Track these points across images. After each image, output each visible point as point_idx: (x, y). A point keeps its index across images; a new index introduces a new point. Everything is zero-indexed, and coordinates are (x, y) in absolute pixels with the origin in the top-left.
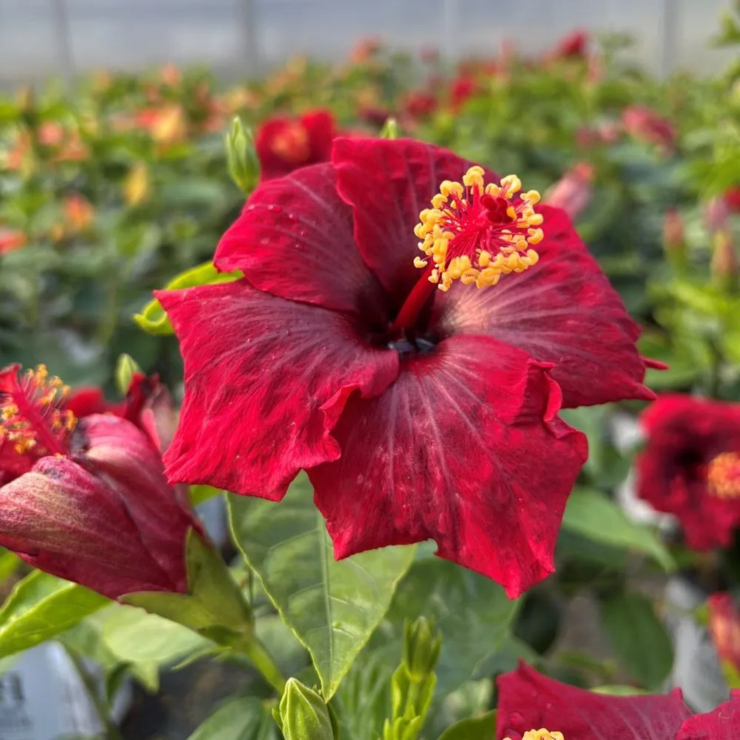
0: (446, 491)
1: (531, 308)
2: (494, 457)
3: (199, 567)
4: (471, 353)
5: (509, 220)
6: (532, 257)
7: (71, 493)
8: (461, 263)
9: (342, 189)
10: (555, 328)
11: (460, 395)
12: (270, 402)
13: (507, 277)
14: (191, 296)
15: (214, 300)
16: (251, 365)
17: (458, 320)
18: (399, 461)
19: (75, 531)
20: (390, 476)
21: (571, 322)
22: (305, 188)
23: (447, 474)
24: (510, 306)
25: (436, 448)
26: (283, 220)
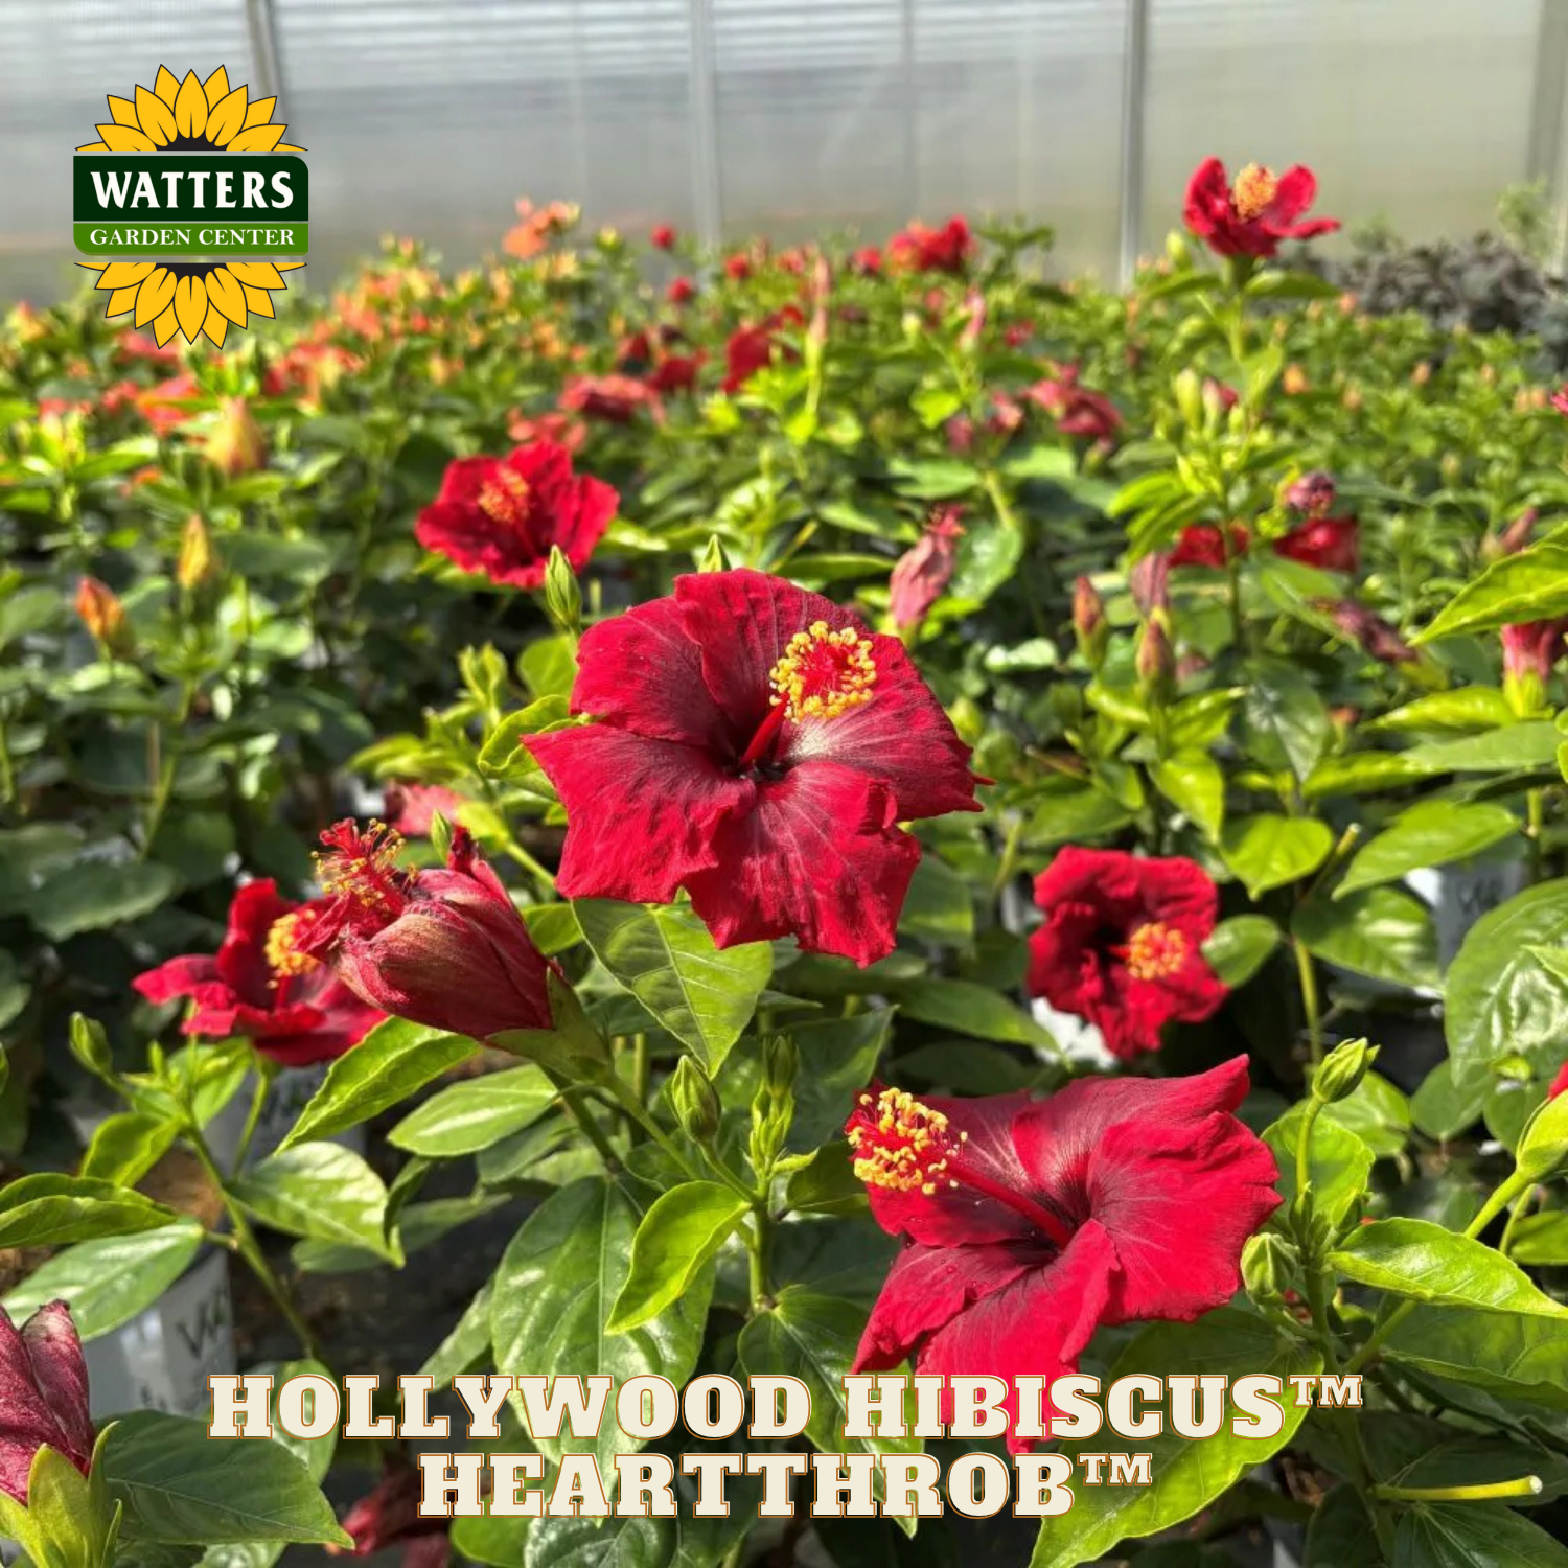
0: (805, 888)
1: (870, 735)
2: (844, 859)
3: (561, 1004)
4: (819, 777)
5: (849, 667)
6: (867, 695)
7: (450, 930)
8: (813, 703)
9: (689, 628)
10: (892, 751)
11: (812, 811)
12: (653, 827)
13: (848, 707)
14: (561, 738)
15: (585, 742)
16: (631, 796)
17: (805, 750)
18: (765, 868)
19: (456, 966)
20: (759, 879)
21: (905, 745)
22: (651, 629)
23: (806, 875)
24: (851, 734)
25: (795, 856)
26: (634, 662)
